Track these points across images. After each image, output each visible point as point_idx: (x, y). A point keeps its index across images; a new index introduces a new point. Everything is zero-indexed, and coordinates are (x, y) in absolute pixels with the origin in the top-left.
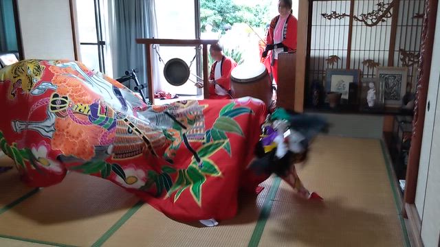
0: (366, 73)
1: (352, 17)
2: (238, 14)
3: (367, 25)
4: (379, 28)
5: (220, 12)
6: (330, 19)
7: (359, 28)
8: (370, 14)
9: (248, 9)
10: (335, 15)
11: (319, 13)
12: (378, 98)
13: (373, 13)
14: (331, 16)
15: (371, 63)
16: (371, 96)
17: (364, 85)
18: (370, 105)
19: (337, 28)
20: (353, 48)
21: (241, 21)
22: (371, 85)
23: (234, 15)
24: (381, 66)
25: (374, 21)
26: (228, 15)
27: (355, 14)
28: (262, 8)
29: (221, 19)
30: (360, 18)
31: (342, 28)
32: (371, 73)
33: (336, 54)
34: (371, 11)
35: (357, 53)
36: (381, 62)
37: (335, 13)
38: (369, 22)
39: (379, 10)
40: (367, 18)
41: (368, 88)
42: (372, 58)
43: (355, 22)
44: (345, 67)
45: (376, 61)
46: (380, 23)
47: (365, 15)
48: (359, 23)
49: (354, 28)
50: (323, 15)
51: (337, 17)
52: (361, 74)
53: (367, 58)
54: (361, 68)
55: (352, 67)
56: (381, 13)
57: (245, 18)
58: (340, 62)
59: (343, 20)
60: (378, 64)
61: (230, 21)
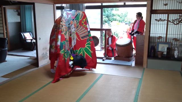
0: (174, 43)
1: (168, 21)
2: (114, 17)
3: (174, 24)
4: (179, 25)
5: (107, 17)
6: (159, 21)
7: (171, 25)
8: (176, 20)
9: (119, 16)
10: (161, 20)
11: (154, 19)
12: (179, 54)
13: (177, 19)
14: (159, 20)
15: (176, 40)
16: (176, 54)
17: (173, 48)
18: (176, 57)
19: (162, 25)
20: (168, 33)
21: (115, 20)
22: (176, 49)
23: (113, 18)
24: (180, 41)
25: (177, 23)
26: (110, 18)
27: (169, 19)
28: (124, 15)
29: (108, 19)
30: (172, 21)
31: (164, 25)
32: (176, 44)
33: (161, 35)
34: (176, 19)
35: (170, 35)
36: (180, 39)
37: (161, 19)
38: (175, 23)
39: (180, 18)
40: (174, 21)
41: (175, 50)
42: (176, 38)
43: (169, 23)
44: (165, 41)
45: (178, 39)
46: (180, 23)
47: (173, 20)
48: (171, 23)
49: (169, 25)
50: (156, 20)
51: (162, 21)
52: (172, 44)
53: (174, 37)
54: (172, 41)
55: (168, 41)
56: (180, 19)
57: (117, 19)
58: (162, 39)
59: (164, 22)
60: (179, 40)
61: (111, 20)
